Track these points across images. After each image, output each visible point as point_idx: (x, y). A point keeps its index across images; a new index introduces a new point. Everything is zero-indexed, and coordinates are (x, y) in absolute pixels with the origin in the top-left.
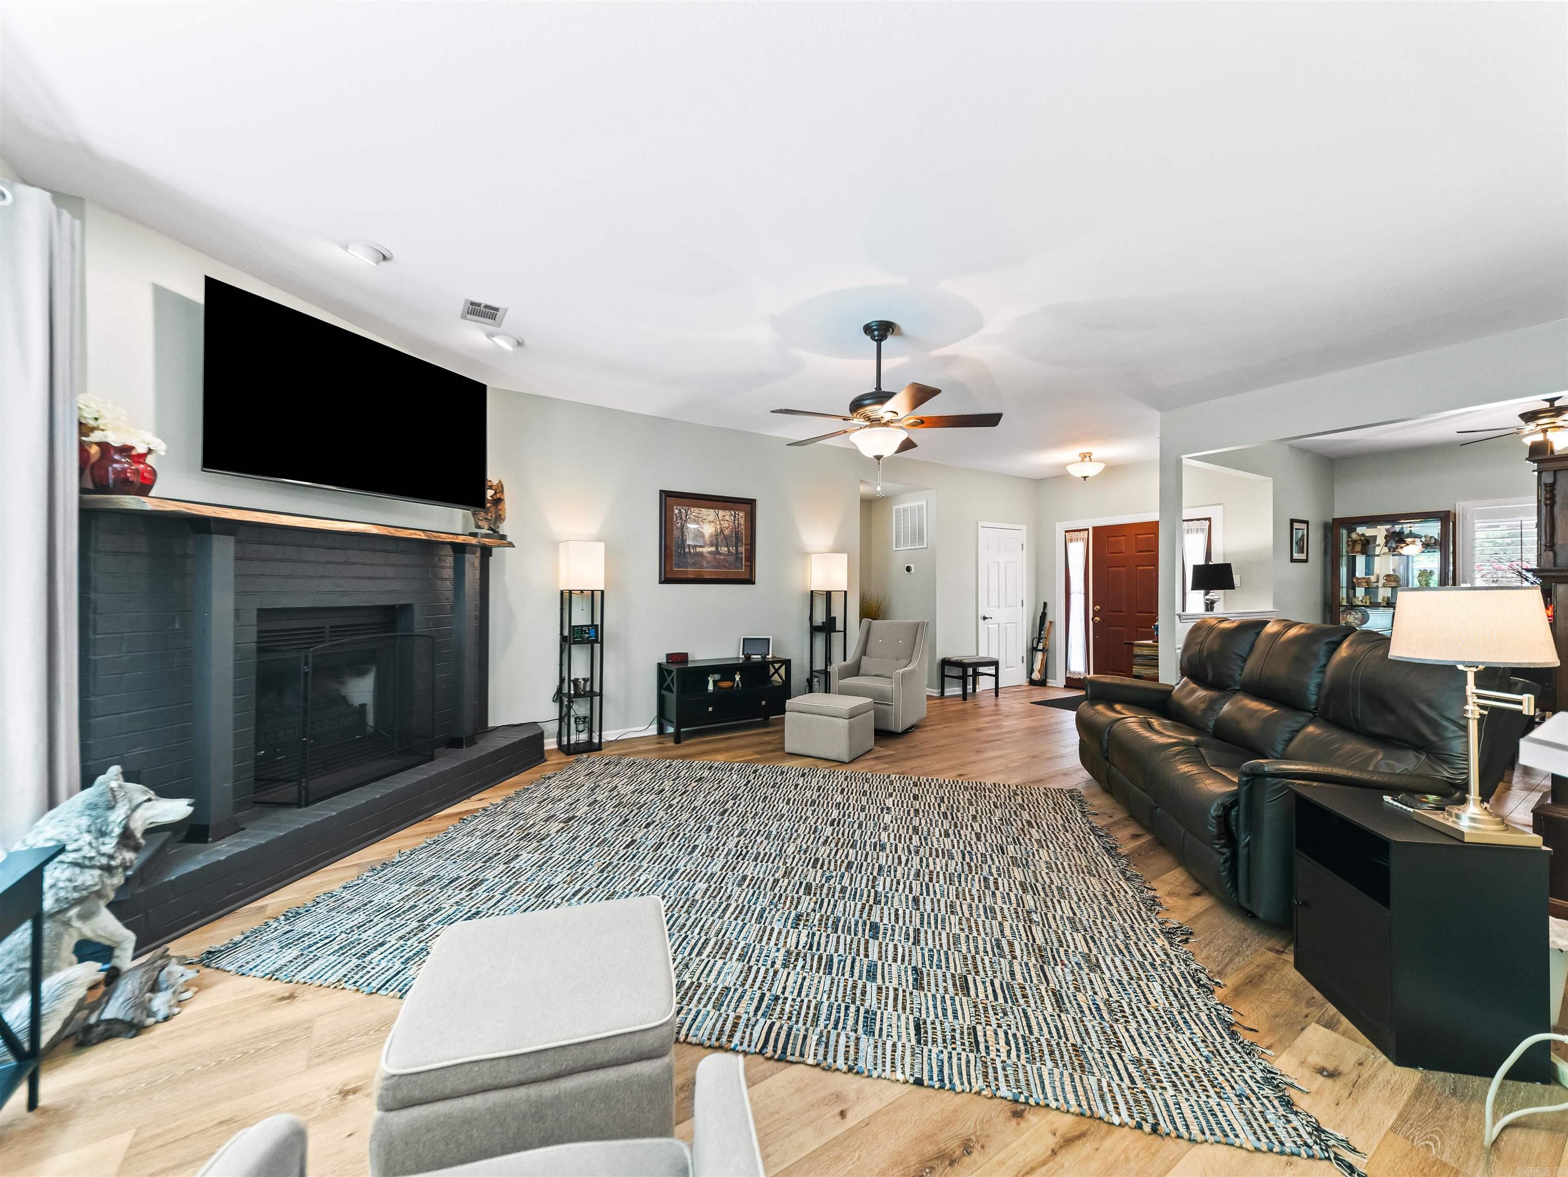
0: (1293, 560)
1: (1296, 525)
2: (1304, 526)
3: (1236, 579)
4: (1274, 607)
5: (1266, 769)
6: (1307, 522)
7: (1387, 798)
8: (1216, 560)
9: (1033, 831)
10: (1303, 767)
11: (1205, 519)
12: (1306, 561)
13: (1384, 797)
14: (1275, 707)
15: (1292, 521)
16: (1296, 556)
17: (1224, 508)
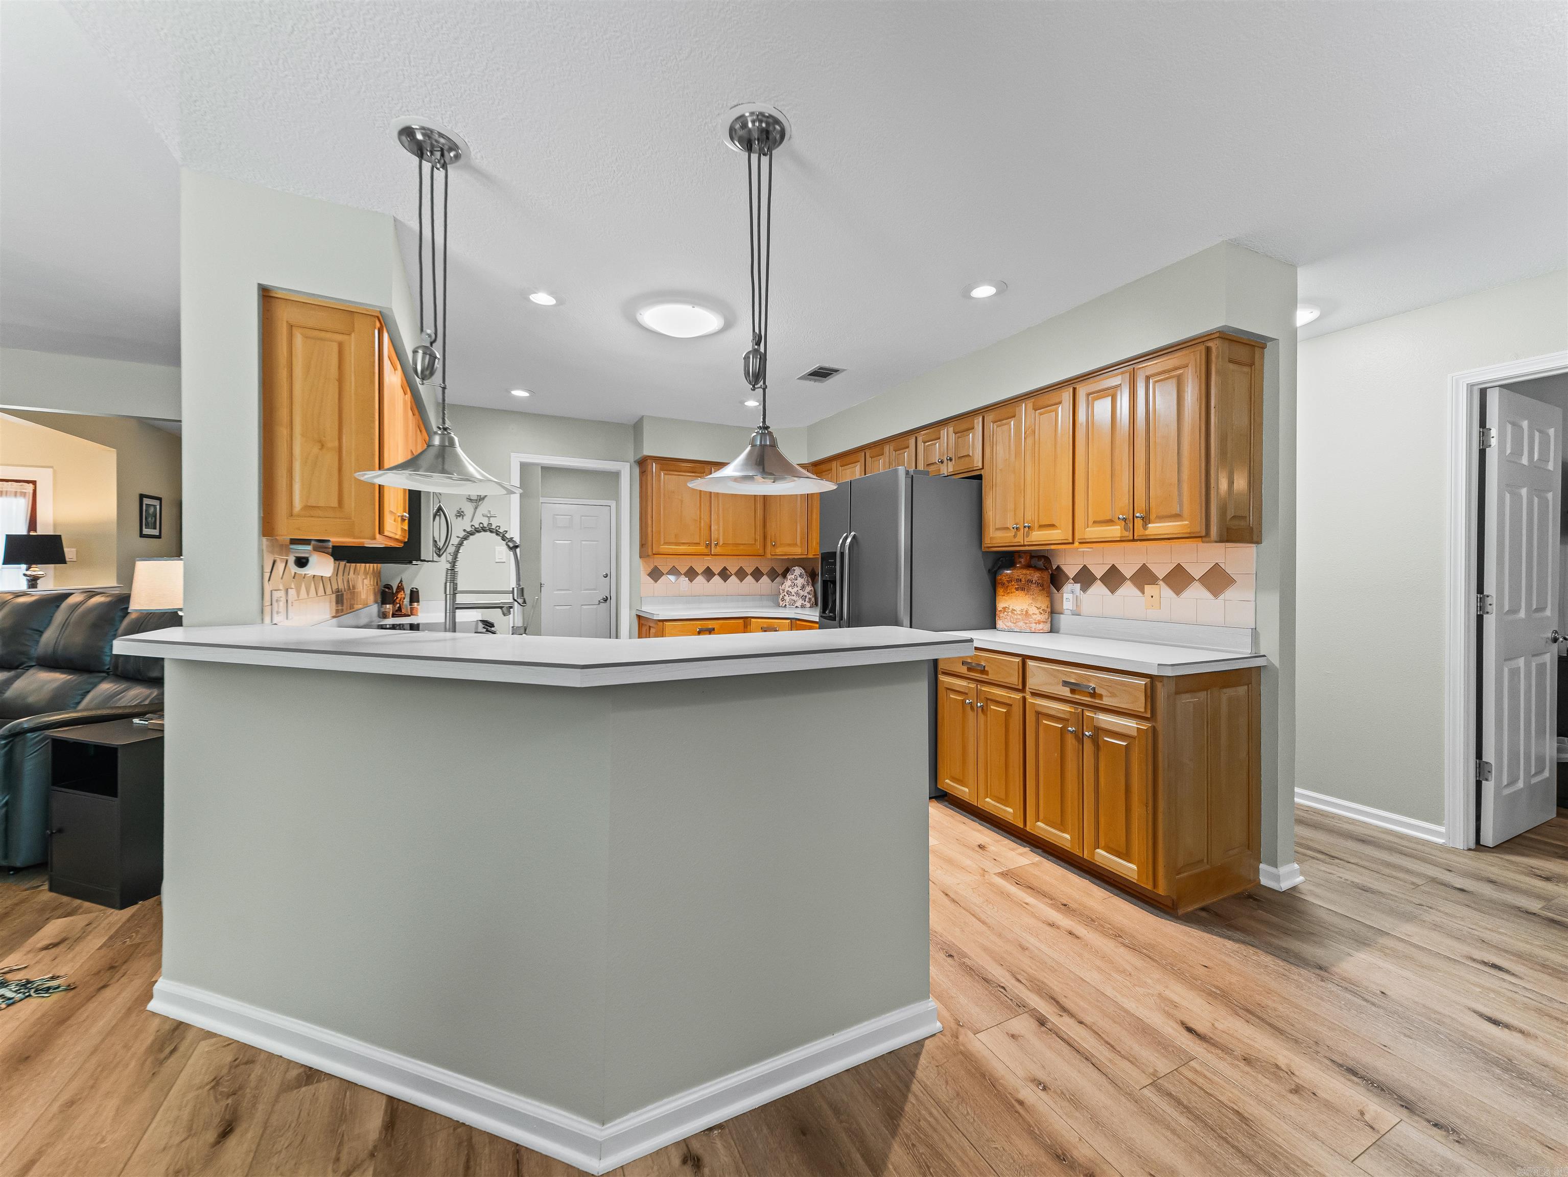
0: (142, 535)
1: (146, 501)
2: (156, 503)
3: (69, 552)
4: (118, 583)
5: (26, 726)
6: (160, 499)
7: (136, 721)
8: (43, 529)
10: (67, 716)
11: (28, 482)
12: (159, 537)
13: (134, 720)
14: (70, 674)
15: (142, 497)
16: (146, 531)
17: (55, 472)
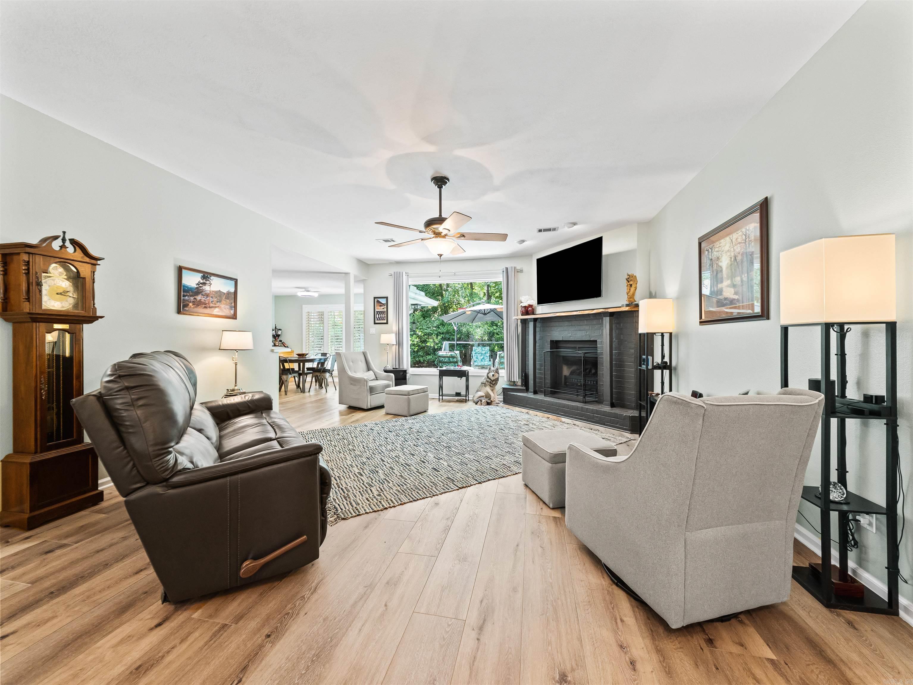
9: (357, 471)
